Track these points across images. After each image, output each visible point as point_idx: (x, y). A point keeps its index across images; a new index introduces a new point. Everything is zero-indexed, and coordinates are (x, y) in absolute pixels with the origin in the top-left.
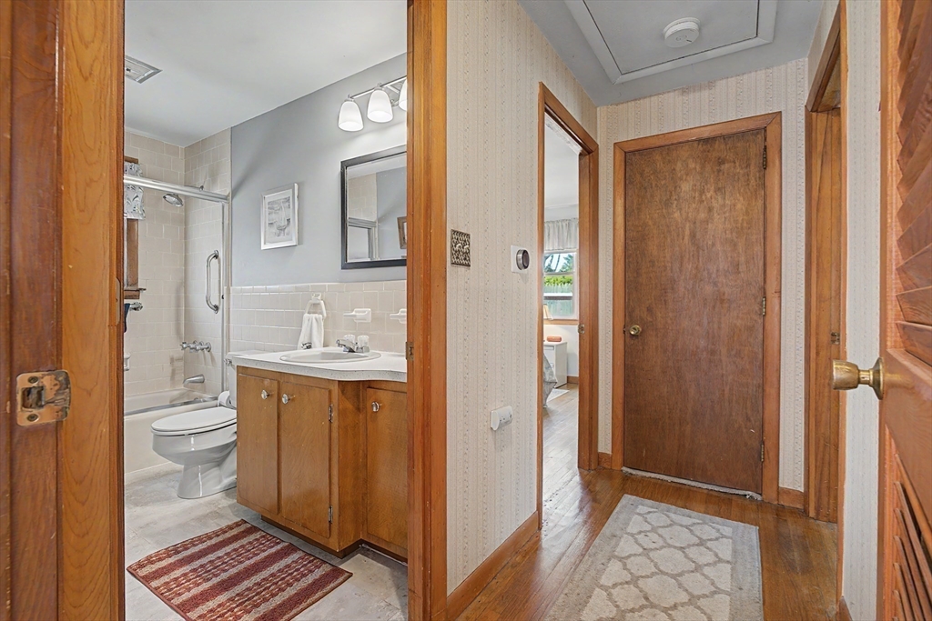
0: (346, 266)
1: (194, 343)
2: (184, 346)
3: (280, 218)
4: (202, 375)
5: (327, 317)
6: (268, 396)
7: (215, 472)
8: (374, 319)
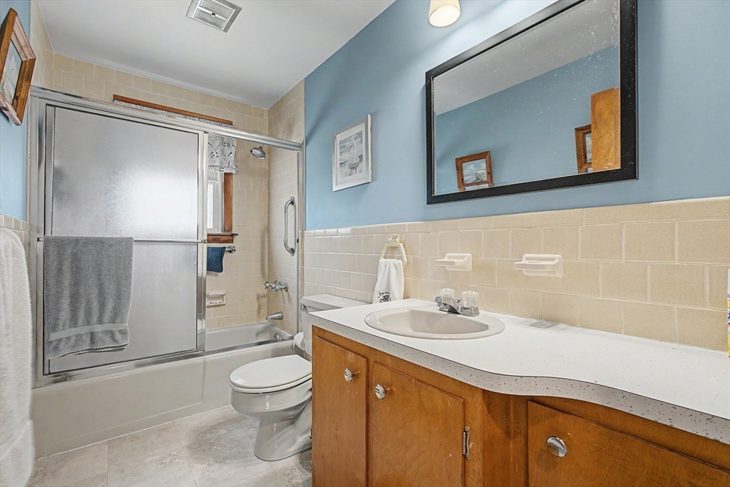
0: (433, 199)
1: (275, 282)
2: (268, 285)
3: (351, 156)
4: (281, 312)
5: (407, 263)
6: (353, 376)
7: (290, 431)
8: (475, 266)
